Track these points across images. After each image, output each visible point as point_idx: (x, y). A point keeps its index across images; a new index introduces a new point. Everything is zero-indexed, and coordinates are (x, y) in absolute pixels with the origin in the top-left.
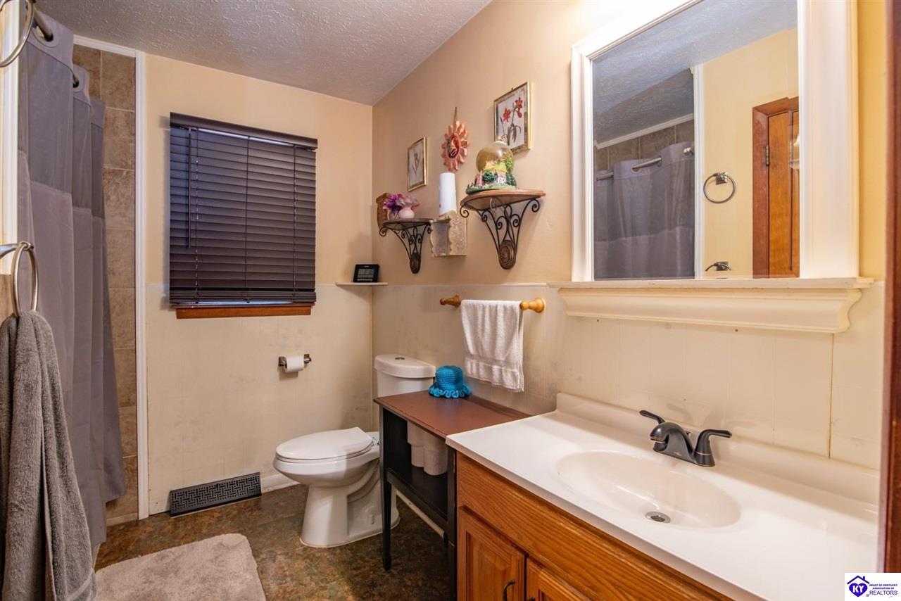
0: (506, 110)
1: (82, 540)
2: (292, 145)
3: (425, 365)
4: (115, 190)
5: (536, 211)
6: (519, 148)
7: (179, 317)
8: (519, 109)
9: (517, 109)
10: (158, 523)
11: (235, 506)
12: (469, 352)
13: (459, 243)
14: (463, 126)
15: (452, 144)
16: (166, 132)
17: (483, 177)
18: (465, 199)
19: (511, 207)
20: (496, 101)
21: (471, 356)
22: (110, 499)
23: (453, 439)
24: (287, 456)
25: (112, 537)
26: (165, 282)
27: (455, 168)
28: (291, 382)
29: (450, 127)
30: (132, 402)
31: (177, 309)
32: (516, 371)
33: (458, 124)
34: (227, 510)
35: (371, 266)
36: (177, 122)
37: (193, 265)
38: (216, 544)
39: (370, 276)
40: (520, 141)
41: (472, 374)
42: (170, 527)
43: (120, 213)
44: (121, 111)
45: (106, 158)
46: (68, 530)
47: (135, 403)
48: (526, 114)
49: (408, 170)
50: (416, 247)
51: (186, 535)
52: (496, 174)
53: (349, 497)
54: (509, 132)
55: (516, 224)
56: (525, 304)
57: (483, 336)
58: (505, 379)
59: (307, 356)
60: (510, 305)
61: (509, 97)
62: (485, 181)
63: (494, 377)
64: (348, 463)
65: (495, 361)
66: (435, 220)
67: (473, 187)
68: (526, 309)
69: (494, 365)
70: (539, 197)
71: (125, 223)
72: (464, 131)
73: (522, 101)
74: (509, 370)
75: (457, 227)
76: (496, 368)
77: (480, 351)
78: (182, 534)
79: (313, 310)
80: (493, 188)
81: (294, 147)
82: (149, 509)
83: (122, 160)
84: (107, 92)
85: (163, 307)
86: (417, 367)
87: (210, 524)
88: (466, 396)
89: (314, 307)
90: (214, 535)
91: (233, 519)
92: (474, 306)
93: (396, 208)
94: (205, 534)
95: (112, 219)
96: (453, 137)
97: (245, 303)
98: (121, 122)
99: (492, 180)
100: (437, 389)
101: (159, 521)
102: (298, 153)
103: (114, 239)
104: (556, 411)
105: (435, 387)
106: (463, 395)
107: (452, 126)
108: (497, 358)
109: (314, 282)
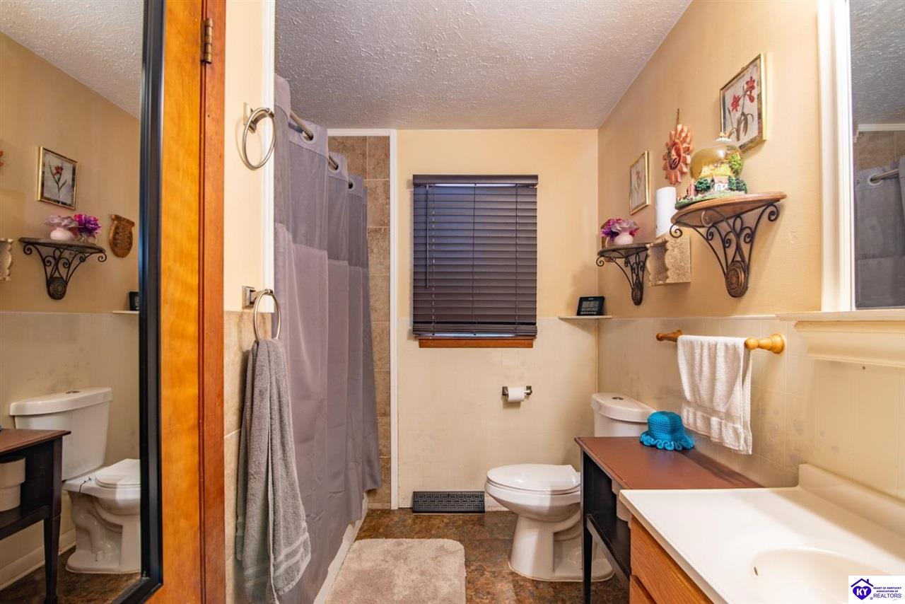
0: (735, 97)
1: (295, 510)
2: (514, 185)
3: (642, 408)
4: (377, 244)
5: (775, 219)
6: (752, 141)
7: (420, 346)
8: (751, 92)
9: (748, 93)
10: (403, 516)
11: (461, 517)
12: (685, 398)
13: (679, 268)
14: (686, 129)
15: (673, 152)
16: (411, 191)
17: (696, 186)
18: (675, 215)
19: (741, 219)
20: (722, 89)
21: (688, 403)
22: (371, 488)
23: (626, 496)
24: (495, 481)
25: (371, 518)
26: (410, 317)
27: (677, 181)
28: (512, 412)
29: (670, 134)
30: (387, 414)
31: (420, 339)
32: (739, 427)
33: (679, 127)
34: (455, 519)
35: (595, 299)
36: (419, 182)
37: (430, 302)
38: (439, 545)
39: (594, 309)
40: (753, 132)
41: (688, 424)
42: (410, 521)
43: (380, 262)
44: (380, 180)
45: (370, 219)
46: (286, 500)
47: (389, 415)
48: (759, 95)
49: (631, 191)
50: (637, 275)
51: (420, 531)
52: (713, 181)
53: (556, 534)
54: (739, 123)
55: (748, 240)
56: (752, 342)
57: (701, 380)
58: (724, 434)
59: (529, 388)
60: (732, 343)
61: (737, 81)
62: (697, 191)
63: (713, 431)
64: (552, 499)
65: (714, 412)
66: (652, 244)
67: (682, 200)
68: (753, 348)
69: (713, 416)
70: (778, 200)
71: (383, 270)
72: (687, 136)
73: (754, 81)
74: (730, 425)
75: (676, 250)
76: (714, 420)
77: (697, 397)
78: (417, 530)
79: (535, 343)
80: (706, 198)
81: (517, 187)
82: (398, 502)
83: (381, 220)
84: (371, 167)
85: (409, 338)
86: (636, 410)
87: (439, 527)
88: (685, 450)
89: (536, 340)
90: (439, 537)
91: (457, 528)
92: (691, 342)
93: (614, 235)
94: (434, 535)
95: (374, 269)
96: (674, 144)
97: (473, 335)
98: (380, 190)
99: (708, 188)
100: (649, 437)
101: (404, 514)
102: (520, 191)
103: (375, 284)
104: (798, 488)
105: (647, 435)
106: (681, 449)
107: (673, 132)
108: (717, 408)
109: (535, 316)
